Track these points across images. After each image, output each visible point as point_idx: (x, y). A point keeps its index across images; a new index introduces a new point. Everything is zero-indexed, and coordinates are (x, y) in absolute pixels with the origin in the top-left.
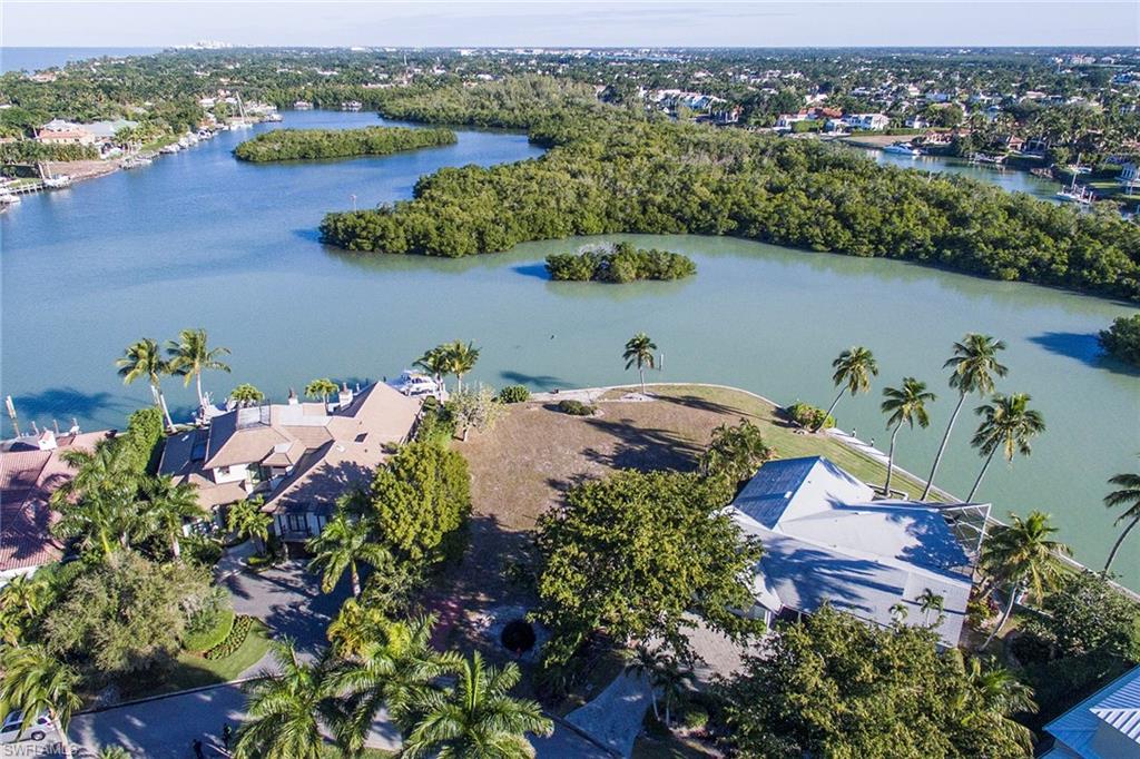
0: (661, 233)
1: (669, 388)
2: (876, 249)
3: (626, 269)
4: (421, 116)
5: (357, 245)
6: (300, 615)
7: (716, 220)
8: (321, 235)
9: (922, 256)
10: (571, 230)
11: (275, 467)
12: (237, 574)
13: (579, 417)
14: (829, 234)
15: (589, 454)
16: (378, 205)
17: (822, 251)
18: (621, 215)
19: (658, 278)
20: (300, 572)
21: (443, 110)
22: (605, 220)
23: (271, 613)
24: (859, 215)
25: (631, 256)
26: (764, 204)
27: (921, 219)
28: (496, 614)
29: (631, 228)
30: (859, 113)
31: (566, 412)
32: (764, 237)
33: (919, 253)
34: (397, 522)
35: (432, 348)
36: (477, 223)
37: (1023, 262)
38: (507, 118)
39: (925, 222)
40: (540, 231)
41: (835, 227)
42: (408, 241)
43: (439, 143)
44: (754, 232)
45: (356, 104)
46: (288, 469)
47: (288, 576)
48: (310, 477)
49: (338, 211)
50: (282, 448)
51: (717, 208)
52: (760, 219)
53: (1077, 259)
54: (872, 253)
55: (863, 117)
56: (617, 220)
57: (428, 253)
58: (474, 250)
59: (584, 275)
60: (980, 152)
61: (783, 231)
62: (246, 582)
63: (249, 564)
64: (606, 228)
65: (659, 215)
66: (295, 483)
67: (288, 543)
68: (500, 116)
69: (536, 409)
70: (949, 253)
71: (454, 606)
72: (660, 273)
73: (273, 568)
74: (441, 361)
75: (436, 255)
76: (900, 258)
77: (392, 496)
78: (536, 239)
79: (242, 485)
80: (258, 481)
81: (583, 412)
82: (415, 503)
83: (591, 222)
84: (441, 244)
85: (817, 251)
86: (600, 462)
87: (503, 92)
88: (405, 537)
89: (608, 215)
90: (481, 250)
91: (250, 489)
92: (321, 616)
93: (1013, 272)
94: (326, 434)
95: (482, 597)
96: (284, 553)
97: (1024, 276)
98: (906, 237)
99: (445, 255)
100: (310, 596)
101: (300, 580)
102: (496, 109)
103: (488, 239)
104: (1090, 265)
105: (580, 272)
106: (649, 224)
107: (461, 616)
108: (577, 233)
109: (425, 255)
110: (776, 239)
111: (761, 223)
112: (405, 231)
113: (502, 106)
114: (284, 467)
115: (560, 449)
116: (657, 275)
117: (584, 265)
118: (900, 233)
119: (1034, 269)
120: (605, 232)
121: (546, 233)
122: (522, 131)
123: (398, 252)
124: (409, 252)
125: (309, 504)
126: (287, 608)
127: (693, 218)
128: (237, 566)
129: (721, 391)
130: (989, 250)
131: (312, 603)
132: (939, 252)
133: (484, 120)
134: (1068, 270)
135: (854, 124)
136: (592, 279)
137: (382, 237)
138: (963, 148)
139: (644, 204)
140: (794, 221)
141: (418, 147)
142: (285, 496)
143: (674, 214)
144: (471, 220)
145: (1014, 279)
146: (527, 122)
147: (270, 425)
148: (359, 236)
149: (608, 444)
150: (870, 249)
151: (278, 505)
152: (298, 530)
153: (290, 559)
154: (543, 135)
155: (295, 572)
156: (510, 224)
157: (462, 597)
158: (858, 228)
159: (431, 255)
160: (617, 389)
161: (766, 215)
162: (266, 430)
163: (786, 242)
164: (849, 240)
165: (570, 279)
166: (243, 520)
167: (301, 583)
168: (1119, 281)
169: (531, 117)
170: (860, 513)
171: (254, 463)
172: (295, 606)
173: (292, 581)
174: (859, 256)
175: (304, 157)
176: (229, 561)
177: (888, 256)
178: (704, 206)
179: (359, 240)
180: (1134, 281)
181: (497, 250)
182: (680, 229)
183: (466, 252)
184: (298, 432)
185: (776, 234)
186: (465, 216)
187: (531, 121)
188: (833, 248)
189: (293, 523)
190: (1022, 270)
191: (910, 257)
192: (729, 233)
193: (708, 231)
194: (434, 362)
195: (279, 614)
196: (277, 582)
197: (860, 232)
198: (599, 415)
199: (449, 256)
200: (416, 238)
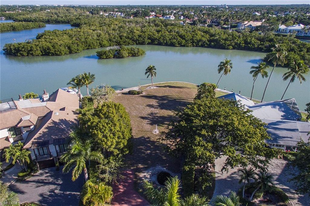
0: (128, 45)
1: (160, 84)
2: (193, 44)
3: (125, 53)
4: (29, 20)
5: (21, 54)
6: (56, 195)
7: (144, 40)
8: (4, 52)
9: (206, 45)
10: (99, 45)
11: (24, 127)
12: (13, 183)
13: (138, 95)
14: (179, 41)
15: (149, 106)
16: (26, 41)
17: (178, 46)
18: (114, 40)
19: (135, 56)
20: (48, 174)
21: (37, 18)
22: (109, 42)
23: (40, 198)
24: (186, 35)
25: (125, 49)
26: (157, 35)
27: (202, 36)
28: (151, 171)
29: (118, 44)
30: (167, 15)
31: (132, 94)
32: (160, 44)
33: (205, 45)
34: (106, 138)
35: (74, 77)
36: (67, 44)
37: (233, 44)
38: (61, 20)
39: (203, 36)
40: (89, 46)
41: (180, 39)
42: (41, 52)
43: (40, 27)
44: (156, 43)
45: (3, 18)
46: (32, 127)
47: (43, 178)
48: (46, 128)
49: (10, 43)
50: (26, 118)
51: (144, 36)
52: (158, 38)
53: (246, 42)
54: (192, 46)
55: (168, 16)
56: (113, 42)
57: (50, 55)
58: (68, 53)
59: (111, 56)
60: (201, 24)
61: (165, 42)
62: (21, 186)
63: (19, 176)
64: (110, 44)
65: (126, 39)
66: (39, 132)
67: (38, 162)
68: (59, 19)
69: (120, 95)
70: (213, 44)
71: (130, 172)
72: (135, 54)
73: (33, 176)
74: (80, 80)
76: (200, 46)
77: (101, 127)
78: (88, 49)
79: (7, 139)
80: (15, 136)
81: (138, 93)
82: (112, 128)
83: (105, 42)
84: (55, 51)
85: (177, 46)
86: (154, 108)
87: (58, 12)
88: (112, 145)
89: (110, 40)
90: (71, 52)
91: (12, 140)
92: (68, 193)
93: (231, 47)
94: (47, 109)
95: (140, 166)
96: (37, 167)
97: (234, 48)
98: (200, 40)
99: (57, 55)
100: (58, 185)
101: (50, 178)
102: (56, 17)
103: (72, 49)
104: (250, 43)
105: (109, 55)
106: (124, 42)
107: (136, 176)
108: (101, 47)
109: (49, 55)
110: (164, 44)
111: (158, 40)
112: (40, 48)
113: (58, 16)
114: (29, 126)
115: (137, 106)
116: (134, 55)
117: (110, 53)
118: (199, 39)
119: (236, 46)
121: (91, 46)
122: (66, 23)
123: (38, 55)
124: (42, 55)
125: (49, 141)
126: (49, 193)
127: (137, 40)
128: (13, 179)
129: (177, 83)
130: (223, 42)
131: (61, 187)
132: (210, 44)
133: (53, 20)
134: (245, 45)
135: (166, 19)
136: (114, 58)
137: (31, 50)
138: (197, 23)
139: (121, 37)
140: (168, 39)
141: (32, 28)
142: (35, 139)
143: (131, 39)
144: (64, 43)
145: (232, 49)
146: (68, 20)
147: (17, 108)
148: (21, 51)
149: (154, 102)
150: (191, 45)
151: (32, 144)
152: (44, 155)
153: (40, 169)
154: (75, 23)
155: (45, 175)
156: (78, 44)
157: (132, 168)
158: (187, 39)
159: (52, 55)
160: (143, 86)
161: (159, 37)
162: (15, 111)
163: (166, 45)
164: (185, 42)
165: (106, 58)
166: (14, 155)
167: (51, 180)
168: (258, 47)
169: (69, 19)
170: (262, 107)
171: (12, 127)
172: (52, 191)
173: (46, 180)
174: (188, 47)
176: (7, 178)
177: (196, 46)
178: (140, 36)
179: (22, 52)
180: (262, 46)
181: (76, 52)
182: (134, 43)
183: (65, 54)
184: (32, 110)
185: (163, 42)
186: (61, 42)
187: (69, 20)
188: (181, 45)
189: (41, 152)
190: (233, 46)
191: (202, 46)
192: (149, 44)
193: (143, 43)
194: (77, 81)
195: (44, 197)
196: (38, 182)
197: (187, 40)
198: (144, 94)
199: (59, 55)
200: (45, 50)
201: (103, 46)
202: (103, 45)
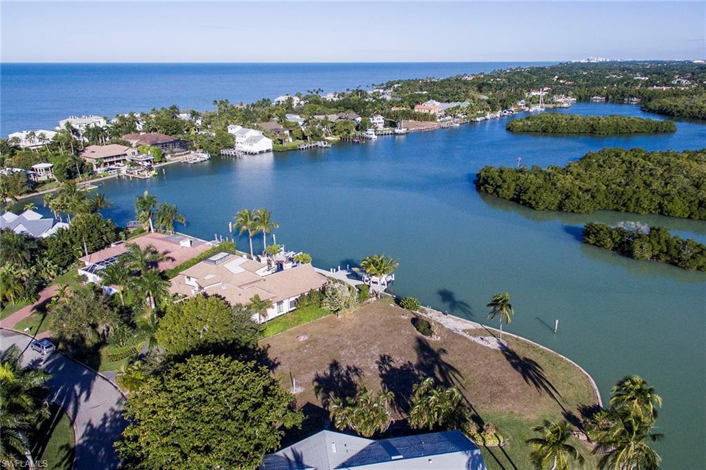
1: (528, 347)
3: (644, 250)
13: (420, 334)
15: (384, 359)
19: (675, 264)
31: (416, 327)
43: (656, 131)
45: (636, 99)
57: (521, 202)
64: (692, 214)
75: (525, 205)
78: (617, 210)
86: (380, 367)
90: (560, 208)
99: (531, 206)
105: (603, 241)
109: (519, 203)
120: (689, 217)
124: (513, 200)
136: (615, 249)
149: (405, 360)
165: (594, 244)
175: (544, 131)
181: (573, 211)
198: (434, 339)
199: (533, 208)
201: (666, 214)
202: (667, 212)
